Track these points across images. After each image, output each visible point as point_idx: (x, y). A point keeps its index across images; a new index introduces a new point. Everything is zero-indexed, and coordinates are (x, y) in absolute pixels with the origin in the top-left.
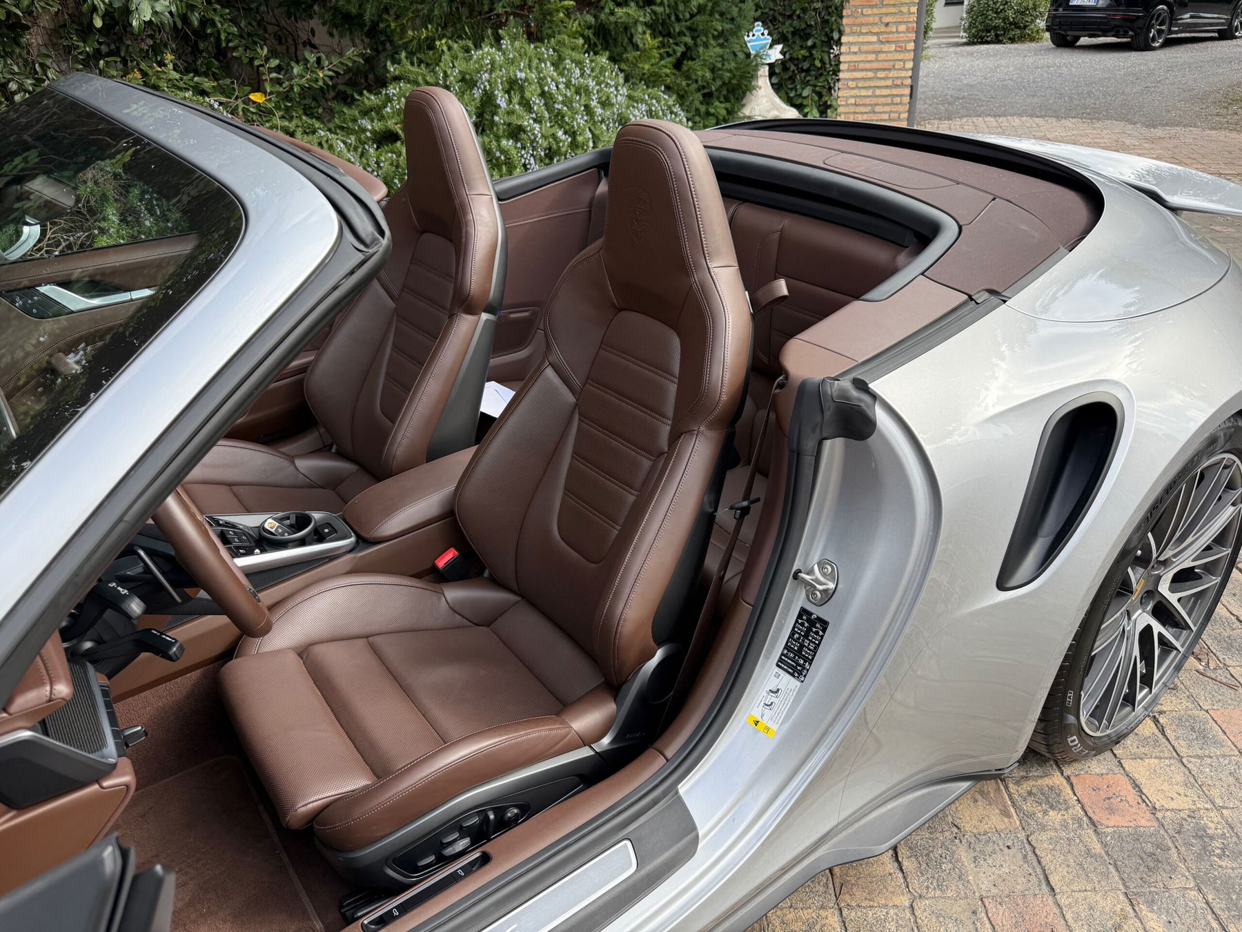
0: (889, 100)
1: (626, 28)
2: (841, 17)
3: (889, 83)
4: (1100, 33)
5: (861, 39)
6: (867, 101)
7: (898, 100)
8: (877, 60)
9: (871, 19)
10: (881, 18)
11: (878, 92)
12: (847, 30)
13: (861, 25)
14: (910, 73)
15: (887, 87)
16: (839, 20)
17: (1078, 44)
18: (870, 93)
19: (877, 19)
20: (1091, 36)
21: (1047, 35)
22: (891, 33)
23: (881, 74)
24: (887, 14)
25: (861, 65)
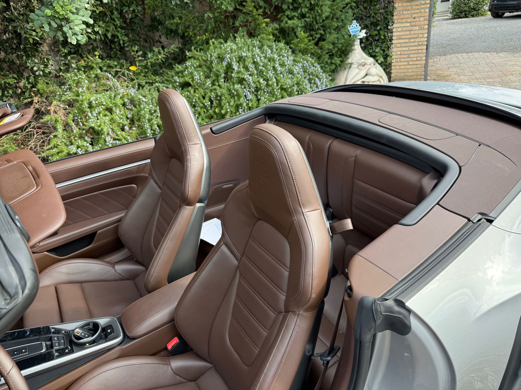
0: (416, 52)
1: (293, 29)
2: (393, 16)
3: (416, 44)
4: (515, 11)
5: (402, 25)
6: (406, 52)
7: (420, 51)
8: (410, 34)
9: (407, 16)
10: (411, 15)
11: (411, 48)
12: (396, 21)
13: (402, 19)
14: (426, 39)
15: (415, 46)
16: (392, 17)
17: (504, 16)
18: (407, 49)
19: (410, 16)
20: (510, 12)
21: (489, 13)
22: (417, 21)
23: (412, 40)
24: (414, 13)
25: (403, 37)
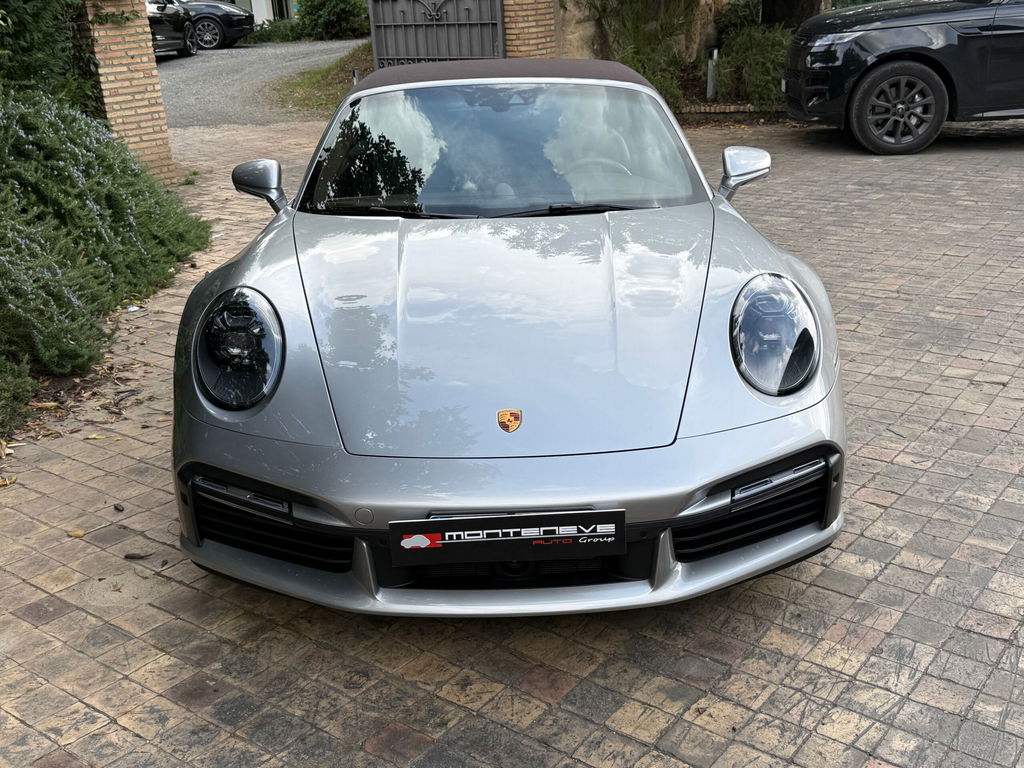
0: (149, 117)
3: (146, 103)
5: (115, 70)
6: (132, 119)
7: (156, 116)
8: (132, 86)
9: (118, 54)
10: (126, 52)
11: (139, 111)
12: (102, 63)
13: (111, 59)
14: (159, 94)
15: (146, 106)
18: (133, 112)
19: (123, 54)
22: (137, 63)
23: (138, 97)
24: (130, 49)
25: (120, 91)
